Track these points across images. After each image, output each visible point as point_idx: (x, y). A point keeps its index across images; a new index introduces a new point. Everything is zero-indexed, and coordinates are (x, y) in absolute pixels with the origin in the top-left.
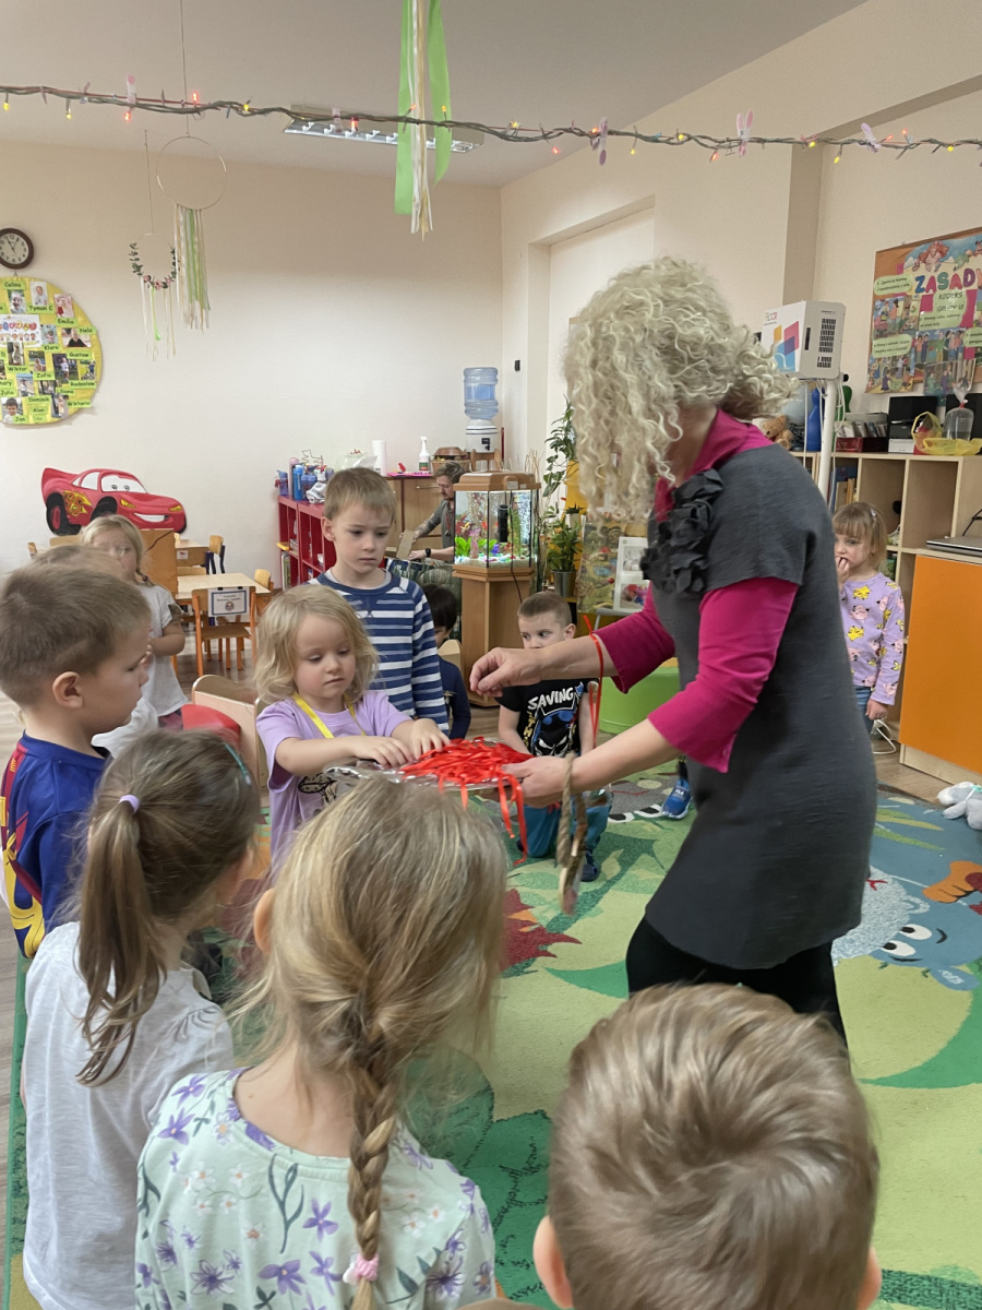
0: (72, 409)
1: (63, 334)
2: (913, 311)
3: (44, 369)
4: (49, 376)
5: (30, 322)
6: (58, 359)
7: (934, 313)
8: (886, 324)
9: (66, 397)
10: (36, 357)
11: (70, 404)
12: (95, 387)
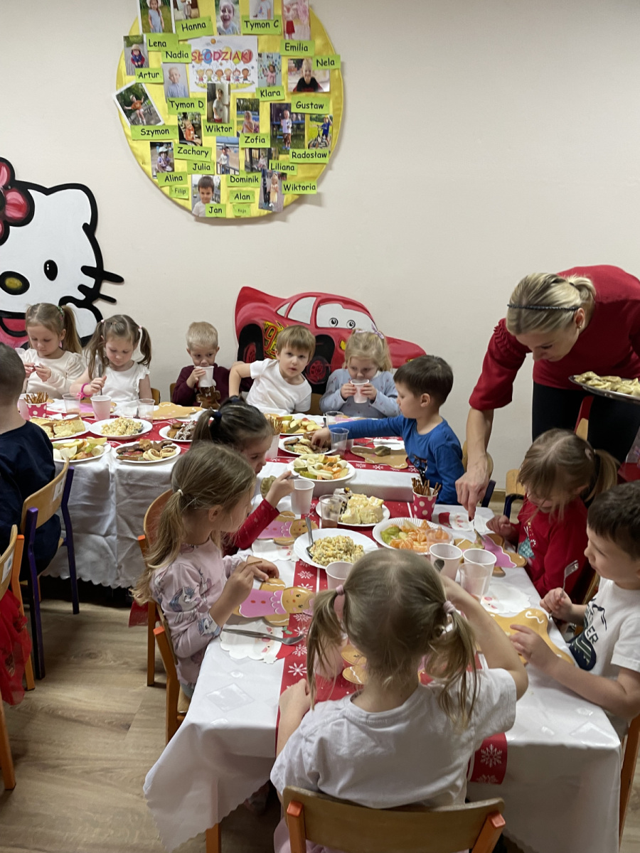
0: (289, 196)
1: (290, 70)
3: (256, 130)
4: (263, 141)
5: (243, 50)
6: (278, 112)
9: (283, 176)
10: (247, 108)
11: (287, 188)
12: (326, 160)
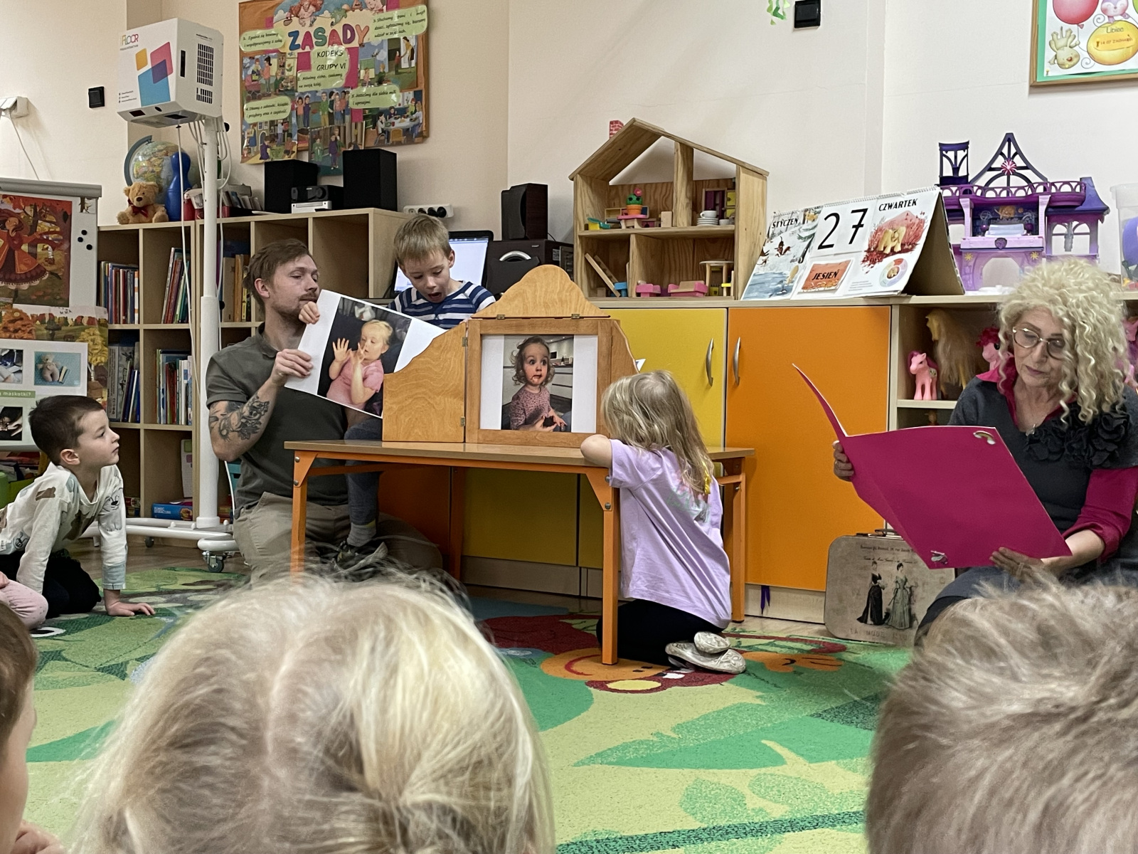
2: (290, 70)
7: (314, 72)
8: (259, 85)
